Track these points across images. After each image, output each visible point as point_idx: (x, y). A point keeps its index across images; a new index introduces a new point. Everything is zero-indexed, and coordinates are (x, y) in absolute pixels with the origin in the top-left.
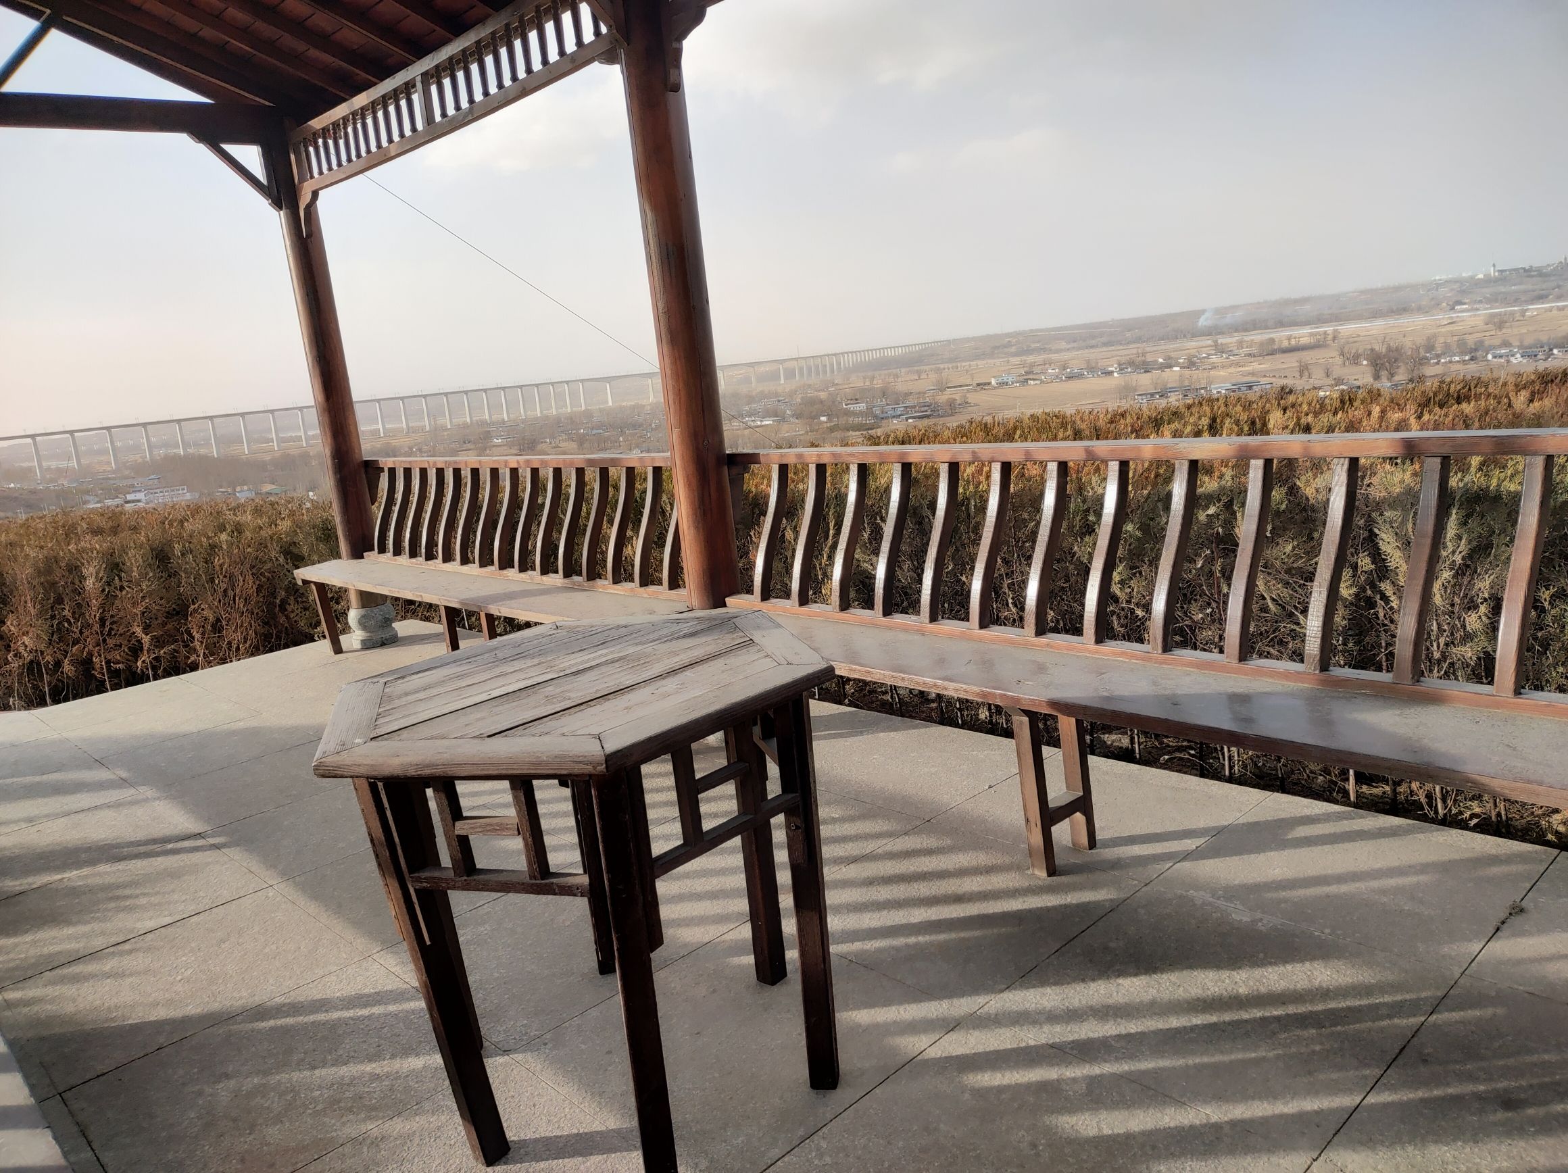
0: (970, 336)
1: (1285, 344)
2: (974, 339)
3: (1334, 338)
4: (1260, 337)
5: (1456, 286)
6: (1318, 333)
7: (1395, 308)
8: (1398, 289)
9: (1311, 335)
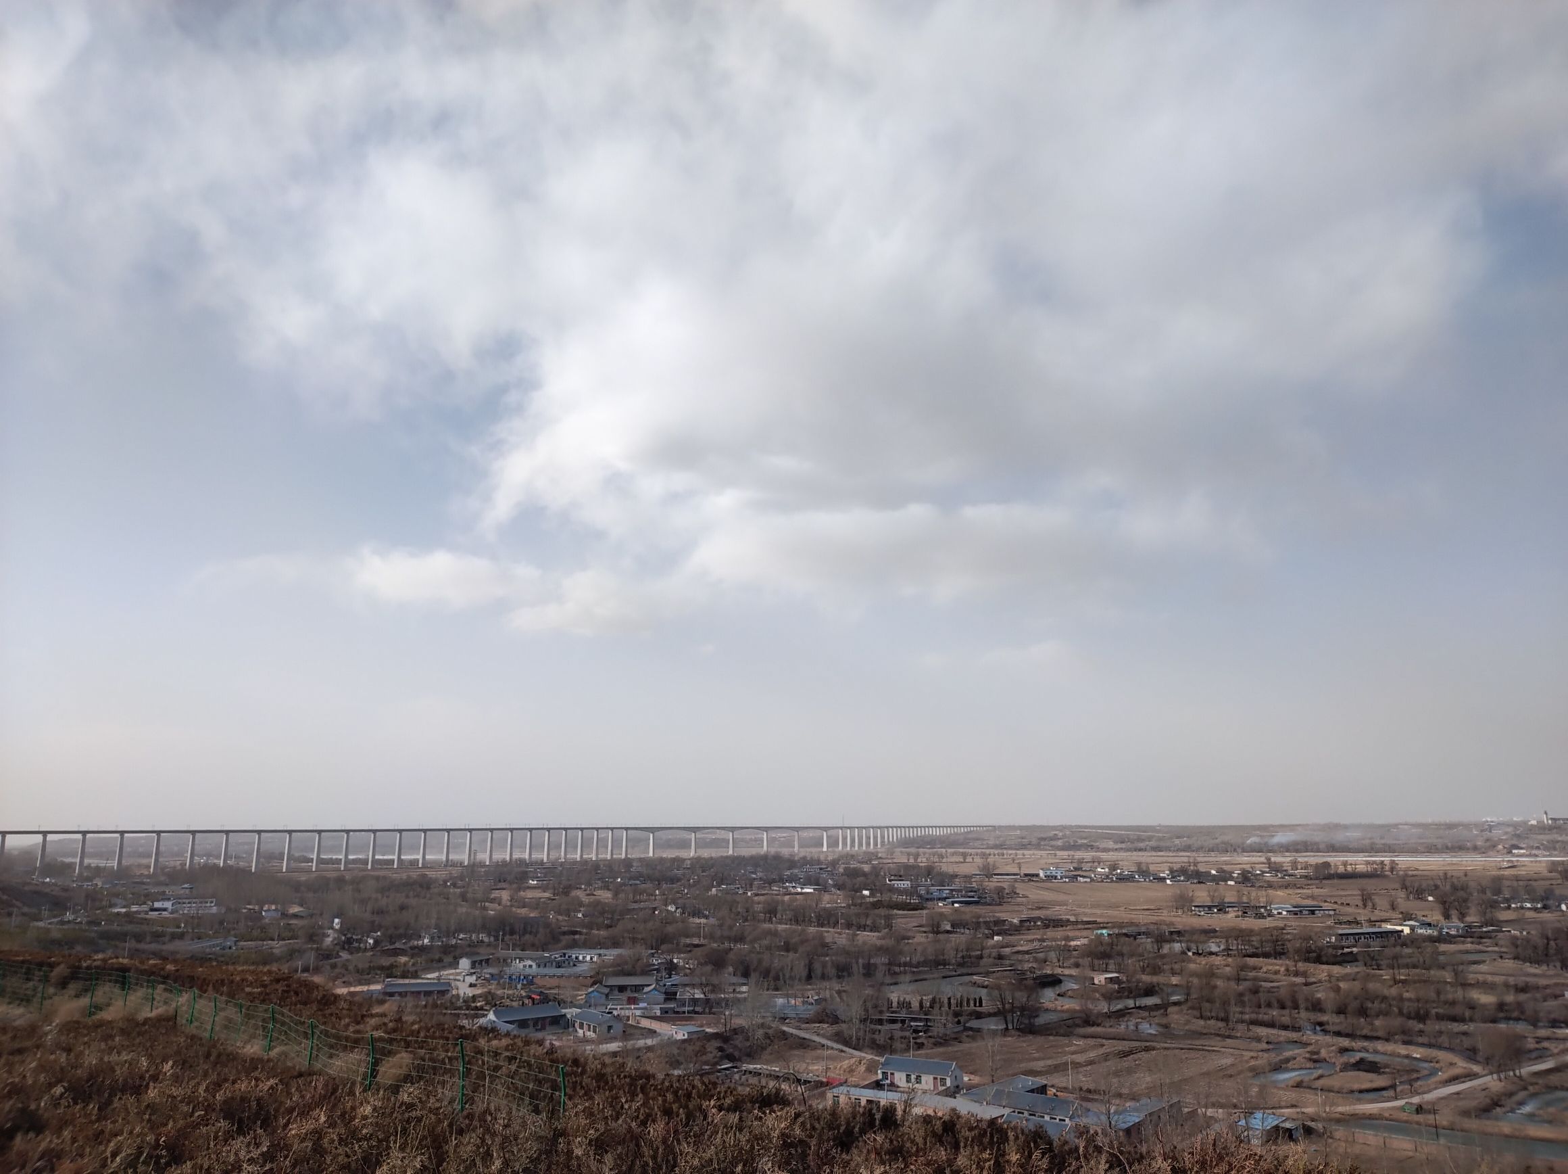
0: (1016, 825)
1: (1341, 869)
2: (1021, 828)
3: (1392, 870)
4: (1314, 859)
5: (1510, 829)
6: (1374, 862)
7: (1449, 845)
8: (1450, 826)
9: (1368, 863)
